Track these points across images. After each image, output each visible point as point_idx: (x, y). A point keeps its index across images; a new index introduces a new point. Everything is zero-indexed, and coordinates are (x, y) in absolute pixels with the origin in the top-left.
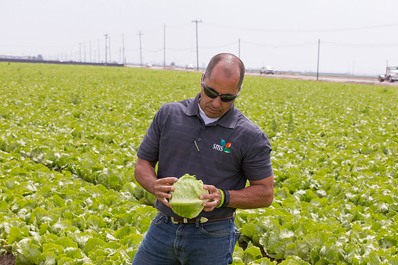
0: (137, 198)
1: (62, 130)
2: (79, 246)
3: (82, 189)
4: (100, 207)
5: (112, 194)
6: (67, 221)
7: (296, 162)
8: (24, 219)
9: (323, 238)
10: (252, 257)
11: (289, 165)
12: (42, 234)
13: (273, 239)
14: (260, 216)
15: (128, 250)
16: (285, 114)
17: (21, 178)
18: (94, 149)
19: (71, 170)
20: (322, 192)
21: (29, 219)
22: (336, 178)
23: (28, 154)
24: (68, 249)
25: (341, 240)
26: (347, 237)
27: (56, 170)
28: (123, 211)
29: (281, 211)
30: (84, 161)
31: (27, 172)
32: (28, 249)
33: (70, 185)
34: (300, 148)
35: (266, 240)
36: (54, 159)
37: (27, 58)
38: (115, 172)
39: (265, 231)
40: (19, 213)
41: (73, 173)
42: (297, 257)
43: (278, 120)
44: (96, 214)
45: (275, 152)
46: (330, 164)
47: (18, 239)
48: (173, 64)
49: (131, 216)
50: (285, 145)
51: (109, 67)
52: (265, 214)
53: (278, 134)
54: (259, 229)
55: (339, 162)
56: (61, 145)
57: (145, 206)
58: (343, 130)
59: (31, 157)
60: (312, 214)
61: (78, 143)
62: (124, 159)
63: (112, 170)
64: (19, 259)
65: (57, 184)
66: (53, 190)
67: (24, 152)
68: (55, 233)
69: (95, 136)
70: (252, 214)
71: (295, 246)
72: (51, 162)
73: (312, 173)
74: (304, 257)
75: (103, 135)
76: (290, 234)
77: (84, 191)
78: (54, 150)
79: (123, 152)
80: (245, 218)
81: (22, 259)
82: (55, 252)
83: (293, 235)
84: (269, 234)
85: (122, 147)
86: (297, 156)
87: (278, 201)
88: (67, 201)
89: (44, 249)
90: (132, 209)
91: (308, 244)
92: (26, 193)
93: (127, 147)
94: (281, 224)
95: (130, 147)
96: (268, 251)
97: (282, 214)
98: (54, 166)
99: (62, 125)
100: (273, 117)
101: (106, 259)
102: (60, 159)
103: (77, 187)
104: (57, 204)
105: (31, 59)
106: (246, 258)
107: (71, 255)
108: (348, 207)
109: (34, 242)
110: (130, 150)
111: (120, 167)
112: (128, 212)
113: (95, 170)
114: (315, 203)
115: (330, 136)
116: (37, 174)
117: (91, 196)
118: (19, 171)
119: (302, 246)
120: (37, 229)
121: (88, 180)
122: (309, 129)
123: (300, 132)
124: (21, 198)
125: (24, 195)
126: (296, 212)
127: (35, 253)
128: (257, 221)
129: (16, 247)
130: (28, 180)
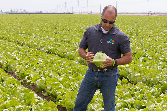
0: (80, 63)
1: (51, 39)
2: (59, 82)
3: (59, 60)
4: (67, 67)
5: (71, 62)
6: (54, 72)
7: (140, 47)
8: (38, 72)
9: (151, 75)
10: (124, 83)
11: (137, 48)
12: (45, 78)
13: (132, 76)
14: (127, 68)
15: (78, 82)
16: (135, 29)
17: (36, 57)
18: (63, 45)
20: (150, 58)
21: (40, 72)
22: (156, 52)
23: (39, 48)
24: (55, 83)
25: (158, 76)
26: (161, 74)
27: (49, 54)
28: (75, 68)
29: (135, 65)
30: (59, 50)
31: (38, 55)
32: (40, 83)
33: (55, 59)
34: (141, 41)
35: (130, 76)
36: (48, 49)
37: (36, 12)
38: (71, 53)
39: (129, 73)
40: (36, 70)
41: (56, 54)
42: (142, 83)
43: (132, 31)
44: (65, 69)
45: (131, 44)
46: (153, 47)
47: (36, 80)
48: (91, 12)
49: (78, 70)
50: (135, 40)
51: (67, 14)
52: (128, 67)
53: (133, 37)
54: (127, 73)
55: (157, 46)
56: (51, 44)
57: (83, 66)
58: (158, 34)
59: (40, 49)
60: (147, 66)
61: (57, 43)
62: (75, 48)
64: (37, 87)
65: (50, 59)
66: (49, 61)
67: (37, 48)
68: (50, 77)
69: (63, 40)
70: (124, 67)
71: (141, 78)
72: (47, 51)
73: (146, 51)
74: (144, 82)
75: (66, 40)
76: (139, 74)
78: (48, 46)
79: (74, 46)
80: (121, 69)
81: (38, 87)
82: (50, 84)
83: (140, 74)
84: (130, 74)
85: (74, 44)
86: (140, 45)
87: (134, 62)
88: (54, 65)
89: (46, 83)
90: (79, 67)
91: (146, 78)
92: (38, 63)
94: (135, 70)
95: (77, 44)
96: (131, 81)
97: (135, 67)
99: (51, 37)
100: (130, 30)
101: (70, 86)
102: (51, 50)
103: (58, 60)
104: (50, 66)
105: (38, 12)
106: (122, 84)
107: (56, 85)
108: (161, 63)
109: (43, 81)
112: (77, 68)
113: (64, 53)
114: (148, 62)
115: (153, 36)
116: (42, 55)
117: (63, 63)
118: (35, 55)
119: (143, 79)
120: (43, 76)
121: (61, 57)
122: (144, 34)
123: (141, 35)
124: (37, 65)
126: (141, 66)
127: (43, 85)
128: (126, 70)
129: (36, 83)
130: (39, 58)
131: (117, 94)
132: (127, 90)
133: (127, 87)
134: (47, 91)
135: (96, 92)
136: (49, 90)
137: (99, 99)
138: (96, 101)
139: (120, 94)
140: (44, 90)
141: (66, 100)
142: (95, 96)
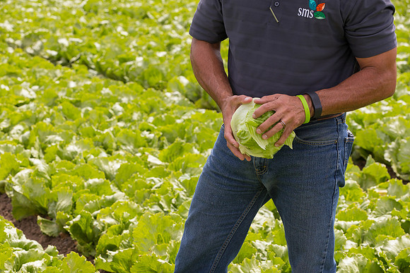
0: (191, 101)
2: (108, 177)
3: (105, 91)
4: (136, 116)
5: (151, 96)
6: (86, 140)
8: (21, 140)
10: (373, 179)
12: (49, 161)
13: (405, 150)
14: (384, 116)
15: (182, 179)
17: (10, 80)
18: (119, 29)
19: (85, 63)
21: (28, 141)
23: (18, 42)
27: (63, 65)
28: (171, 121)
30: (104, 48)
31: (18, 71)
32: (29, 184)
33: (86, 86)
35: (396, 153)
36: (58, 47)
38: (154, 62)
39: (392, 139)
40: (12, 132)
41: (89, 68)
44: (130, 127)
47: (14, 172)
54: (383, 136)
56: (67, 26)
57: (203, 111)
59: (23, 47)
61: (94, 22)
62: (167, 42)
63: (151, 58)
64: (17, 202)
65: (66, 85)
66: (61, 95)
67: (11, 40)
68: (69, 159)
69: (119, 9)
70: (371, 115)
72: (54, 53)
75: (131, 8)
77: (108, 94)
78: (58, 34)
79: (165, 31)
80: (360, 121)
81: (22, 201)
82: (72, 187)
84: (398, 144)
85: (163, 23)
88: (83, 110)
89: (54, 183)
90: (185, 117)
92: (20, 102)
93: (170, 23)
95: (175, 23)
96: (399, 170)
98: (59, 59)
101: (150, 193)
102: (68, 48)
103: (96, 89)
104: (68, 117)
106: (365, 182)
107: (95, 190)
109: (39, 174)
110: (175, 28)
111: (161, 54)
112: (178, 121)
113: (123, 61)
116: (34, 73)
117: (120, 101)
118: (7, 69)
120: (42, 156)
121: (113, 77)
124: (13, 110)
125: (17, 106)
127: (40, 190)
128: (379, 125)
129: (11, 184)
130: (20, 83)
131: (342, 223)
132: (384, 206)
133: (383, 194)
134: (60, 215)
136: (64, 209)
137: (270, 243)
138: (259, 251)
139: (357, 222)
140: (44, 213)
141: (135, 252)
142: (253, 231)
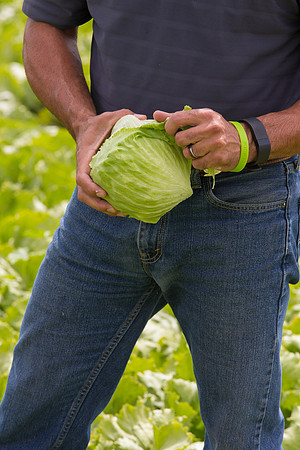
0: (31, 110)
15: (14, 257)
49: (16, 163)
90: (20, 142)
112: (9, 150)
135: (150, 326)
137: (169, 377)
138: (151, 390)
142: (140, 354)
